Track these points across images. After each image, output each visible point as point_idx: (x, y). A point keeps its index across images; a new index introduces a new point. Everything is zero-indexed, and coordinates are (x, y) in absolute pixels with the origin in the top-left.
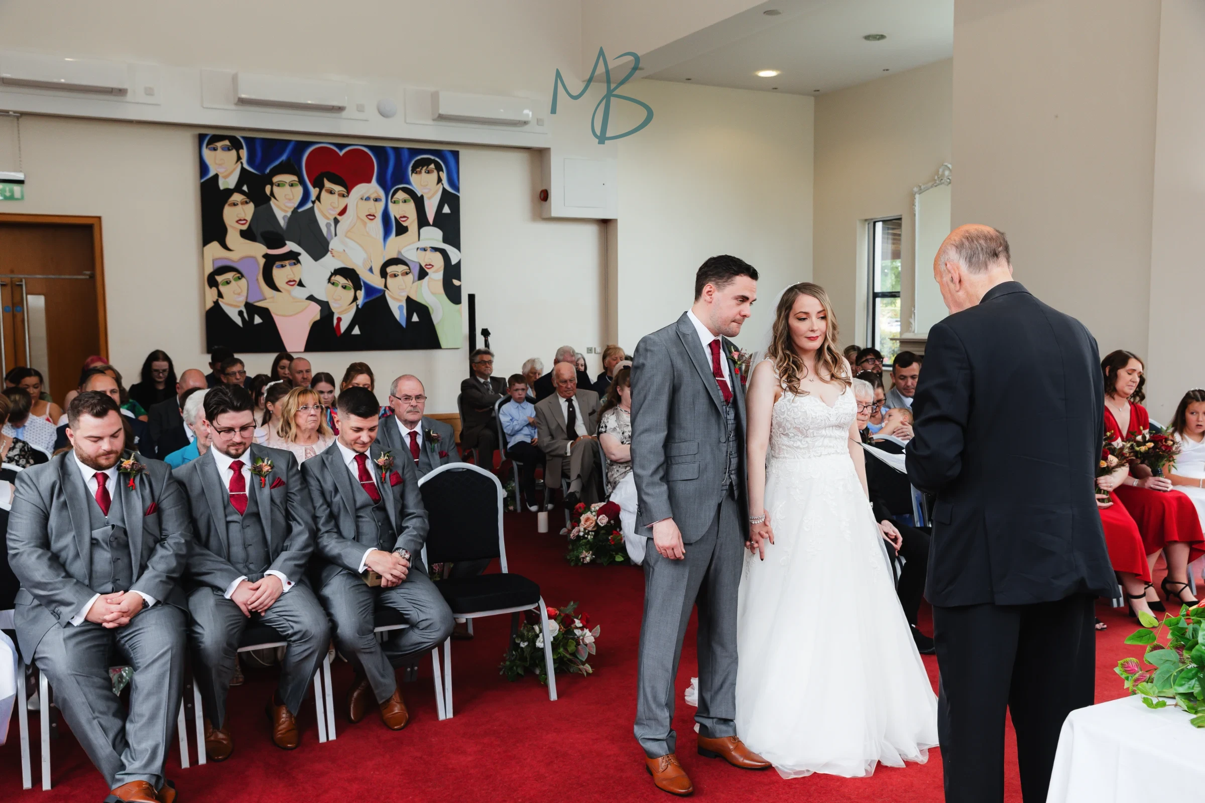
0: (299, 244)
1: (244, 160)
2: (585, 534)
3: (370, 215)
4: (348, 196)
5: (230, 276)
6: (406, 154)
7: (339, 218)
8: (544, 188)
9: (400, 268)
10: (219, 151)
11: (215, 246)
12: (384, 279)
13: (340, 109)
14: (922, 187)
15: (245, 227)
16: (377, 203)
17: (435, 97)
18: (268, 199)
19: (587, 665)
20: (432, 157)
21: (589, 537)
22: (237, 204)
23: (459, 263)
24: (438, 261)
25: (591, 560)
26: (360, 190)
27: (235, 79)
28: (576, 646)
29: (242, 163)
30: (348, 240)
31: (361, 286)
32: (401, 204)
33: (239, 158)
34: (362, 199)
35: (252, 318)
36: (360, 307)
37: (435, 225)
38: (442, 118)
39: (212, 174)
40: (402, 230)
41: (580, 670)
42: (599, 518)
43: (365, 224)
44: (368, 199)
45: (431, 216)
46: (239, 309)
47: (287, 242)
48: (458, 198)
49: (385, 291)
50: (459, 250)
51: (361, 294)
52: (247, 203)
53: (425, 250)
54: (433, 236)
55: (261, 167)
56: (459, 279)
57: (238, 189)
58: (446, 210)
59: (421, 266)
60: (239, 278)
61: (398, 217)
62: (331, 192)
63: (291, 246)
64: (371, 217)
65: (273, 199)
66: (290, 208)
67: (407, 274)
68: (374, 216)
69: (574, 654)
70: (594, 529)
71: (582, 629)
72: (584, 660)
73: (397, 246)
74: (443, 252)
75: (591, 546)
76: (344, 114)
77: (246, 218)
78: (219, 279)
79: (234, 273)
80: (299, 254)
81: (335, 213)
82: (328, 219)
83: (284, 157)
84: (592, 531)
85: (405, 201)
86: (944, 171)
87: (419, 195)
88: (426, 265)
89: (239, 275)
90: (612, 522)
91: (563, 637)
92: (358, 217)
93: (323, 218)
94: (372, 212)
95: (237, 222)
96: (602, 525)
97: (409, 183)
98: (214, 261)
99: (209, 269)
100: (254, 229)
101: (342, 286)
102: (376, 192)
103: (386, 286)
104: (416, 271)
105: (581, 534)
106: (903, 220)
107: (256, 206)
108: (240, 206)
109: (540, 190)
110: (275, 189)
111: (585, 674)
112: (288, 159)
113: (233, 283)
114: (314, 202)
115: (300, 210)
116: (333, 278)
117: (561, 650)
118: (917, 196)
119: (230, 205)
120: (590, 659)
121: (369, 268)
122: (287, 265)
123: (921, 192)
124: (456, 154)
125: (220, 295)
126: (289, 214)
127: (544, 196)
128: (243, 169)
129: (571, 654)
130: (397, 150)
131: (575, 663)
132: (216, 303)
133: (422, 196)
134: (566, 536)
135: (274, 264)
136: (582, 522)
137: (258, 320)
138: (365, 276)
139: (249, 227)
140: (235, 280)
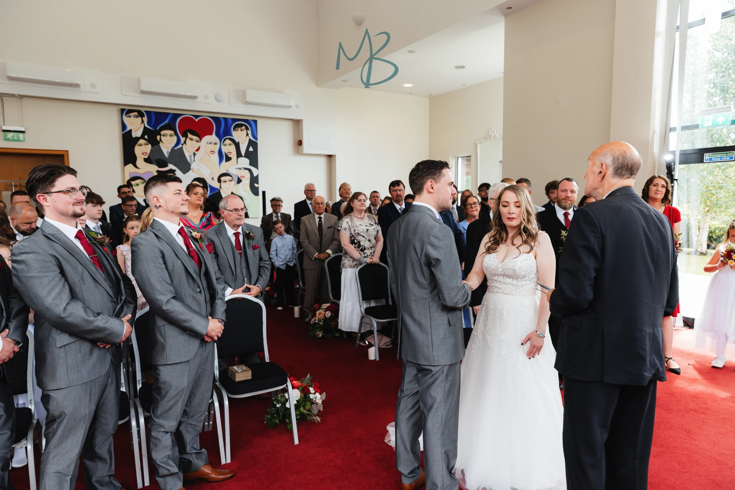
0: (175, 165)
1: (146, 123)
2: (319, 321)
3: (212, 151)
4: (200, 142)
5: (138, 181)
6: (230, 121)
7: (196, 152)
8: (300, 139)
9: (228, 178)
10: (132, 118)
11: (130, 166)
12: (219, 184)
13: (195, 97)
14: (481, 141)
15: (146, 157)
16: (216, 146)
17: (244, 93)
18: (158, 143)
19: (317, 417)
20: (244, 123)
21: (321, 323)
22: (142, 145)
23: (258, 176)
24: (247, 174)
25: (322, 336)
26: (207, 139)
27: (139, 81)
28: (310, 406)
29: (144, 124)
30: (201, 164)
31: (208, 187)
32: (228, 146)
33: (143, 122)
34: (208, 143)
37: (246, 156)
38: (247, 103)
39: (128, 129)
40: (228, 159)
41: (313, 419)
42: (326, 313)
43: (209, 156)
44: (211, 143)
45: (243, 152)
47: (169, 165)
48: (256, 144)
49: (220, 189)
50: (258, 169)
51: (208, 191)
52: (147, 144)
53: (240, 169)
54: (245, 162)
55: (155, 126)
56: (258, 183)
57: (142, 137)
58: (251, 149)
59: (238, 177)
60: (144, 183)
61: (226, 153)
62: (192, 139)
63: (171, 167)
64: (213, 152)
65: (161, 142)
66: (170, 147)
67: (231, 181)
68: (214, 152)
69: (309, 410)
70: (324, 319)
71: (314, 393)
72: (315, 414)
73: (226, 167)
74: (250, 170)
75: (322, 328)
76: (198, 100)
77: (147, 152)
78: (133, 183)
79: (140, 180)
80: (175, 171)
81: (194, 150)
82: (190, 153)
83: (167, 122)
84: (322, 320)
85: (230, 145)
86: (491, 133)
87: (237, 142)
88: (241, 176)
89: (144, 181)
90: (333, 314)
91: (303, 401)
92: (206, 153)
93: (188, 153)
94: (213, 150)
95: (142, 154)
96: (328, 317)
97: (231, 135)
98: (130, 174)
99: (127, 178)
100: (151, 158)
102: (215, 140)
103: (220, 187)
104: (236, 179)
105: (317, 322)
106: (472, 157)
107: (152, 146)
108: (143, 146)
109: (298, 140)
110: (162, 138)
111: (317, 422)
112: (169, 122)
113: (141, 185)
114: (182, 145)
115: (175, 148)
117: (302, 409)
118: (479, 145)
119: (138, 145)
120: (319, 414)
121: (212, 178)
123: (480, 143)
124: (255, 122)
125: (133, 191)
126: (170, 150)
127: (300, 143)
128: (145, 127)
129: (307, 411)
130: (225, 119)
131: (311, 416)
133: (239, 142)
134: (308, 323)
136: (317, 315)
138: (210, 182)
139: (149, 157)
140: (141, 183)
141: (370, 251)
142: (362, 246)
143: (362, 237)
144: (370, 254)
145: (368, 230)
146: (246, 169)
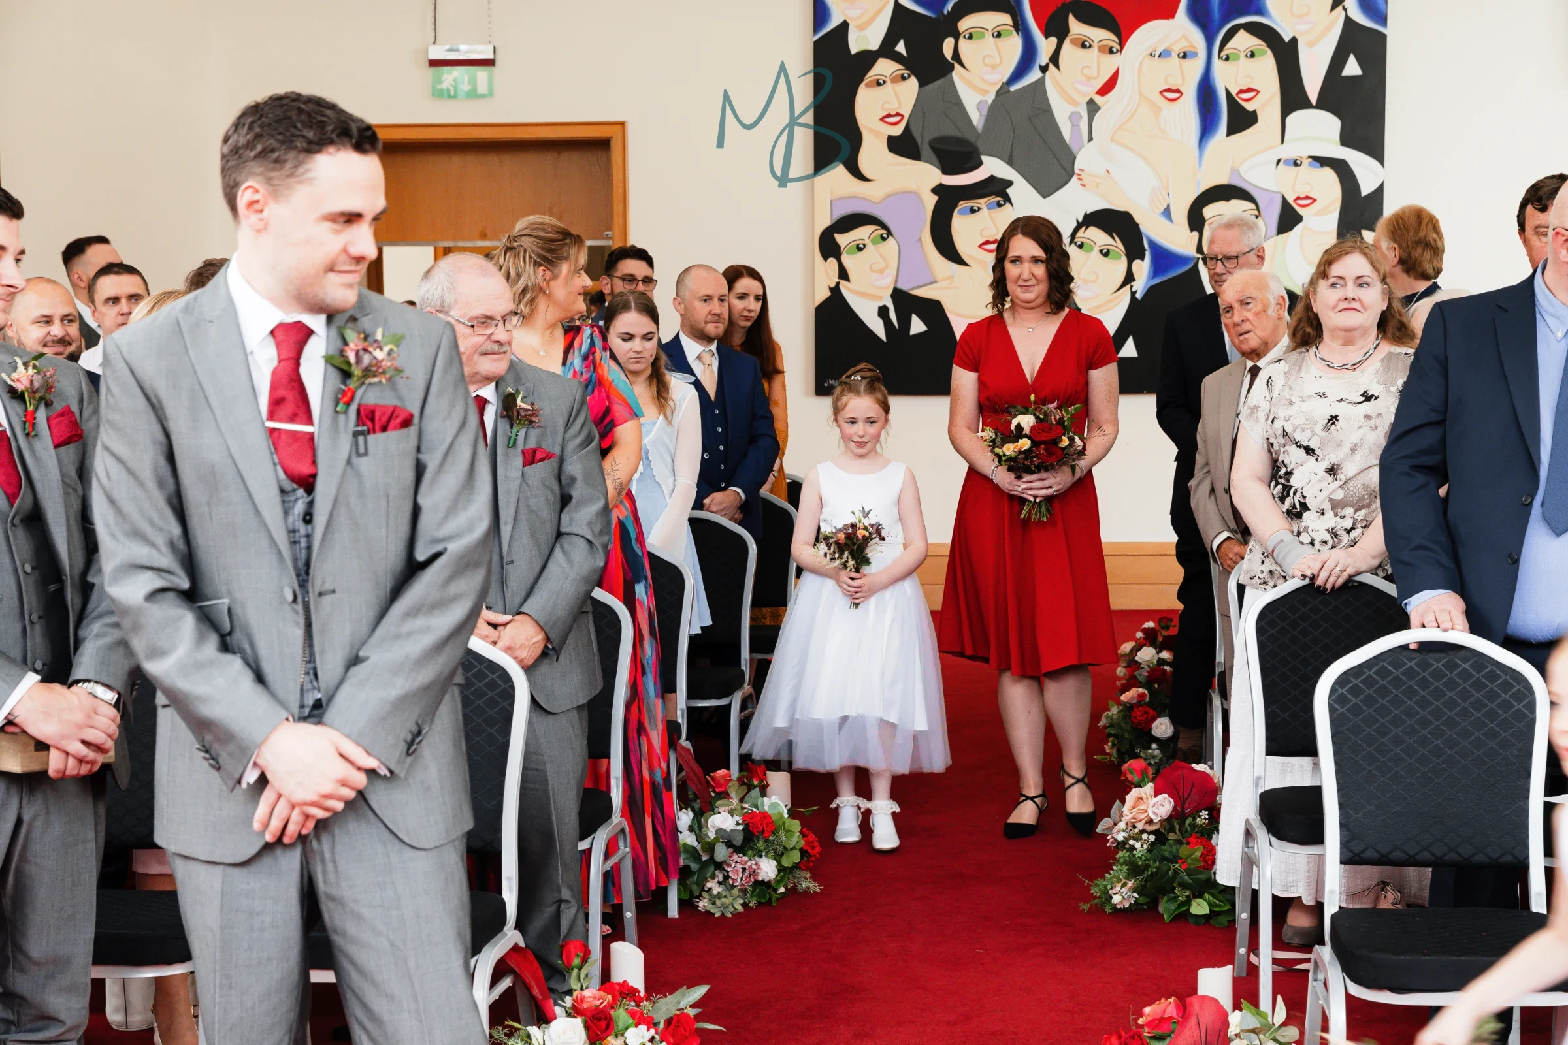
0: (1010, 162)
2: (1129, 835)
3: (1169, 90)
4: (1120, 50)
5: (863, 233)
7: (1099, 100)
9: (1235, 207)
11: (839, 171)
12: (1196, 234)
15: (897, 131)
16: (1187, 63)
18: (945, 69)
21: (1138, 845)
22: (885, 82)
23: (1380, 190)
24: (1328, 187)
26: (1149, 34)
30: (1116, 149)
31: (1144, 250)
32: (1244, 61)
34: (1151, 55)
35: (905, 322)
36: (1139, 296)
37: (1322, 104)
39: (836, 21)
40: (1242, 120)
43: (1157, 110)
44: (1165, 54)
45: (1313, 84)
46: (881, 304)
47: (984, 158)
49: (1196, 260)
50: (1381, 160)
51: (1142, 268)
52: (903, 78)
54: (1318, 130)
57: (886, 50)
58: (1352, 68)
59: (1285, 201)
60: (884, 239)
61: (1233, 92)
62: (1084, 44)
63: (992, 167)
64: (1172, 92)
65: (957, 66)
66: (991, 84)
67: (1252, 218)
68: (1177, 91)
70: (1153, 827)
73: (1229, 156)
74: (1341, 168)
75: (1135, 870)
77: (901, 111)
78: (842, 239)
79: (873, 227)
80: (1009, 183)
81: (1090, 90)
82: (1075, 103)
85: (1253, 54)
87: (1287, 38)
88: (1298, 198)
89: (884, 231)
92: (1143, 97)
93: (1064, 105)
94: (1175, 82)
95: (882, 119)
97: (1263, 11)
98: (833, 204)
99: (825, 222)
100: (916, 134)
101: (1101, 251)
102: (1186, 37)
103: (1200, 250)
104: (1273, 214)
105: (1121, 837)
107: (923, 83)
108: (889, 87)
110: (964, 46)
113: (870, 247)
114: (1044, 69)
115: (1014, 88)
116: (1080, 233)
119: (869, 85)
121: (1162, 209)
122: (983, 206)
125: (843, 274)
126: (991, 98)
128: (898, 7)
132: (835, 291)
133: (1294, 40)
135: (956, 206)
136: (1127, 808)
137: (917, 326)
138: (1153, 228)
139: (907, 128)
140: (874, 242)
141: (1330, 521)
142: (1295, 493)
143: (1302, 451)
144: (1328, 537)
145: (1333, 419)
146: (1322, 161)
